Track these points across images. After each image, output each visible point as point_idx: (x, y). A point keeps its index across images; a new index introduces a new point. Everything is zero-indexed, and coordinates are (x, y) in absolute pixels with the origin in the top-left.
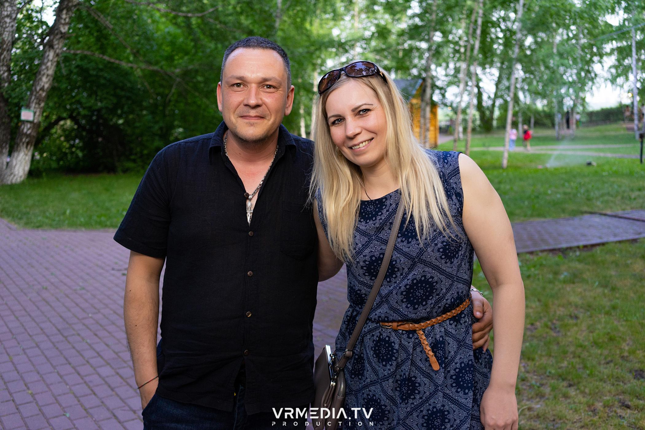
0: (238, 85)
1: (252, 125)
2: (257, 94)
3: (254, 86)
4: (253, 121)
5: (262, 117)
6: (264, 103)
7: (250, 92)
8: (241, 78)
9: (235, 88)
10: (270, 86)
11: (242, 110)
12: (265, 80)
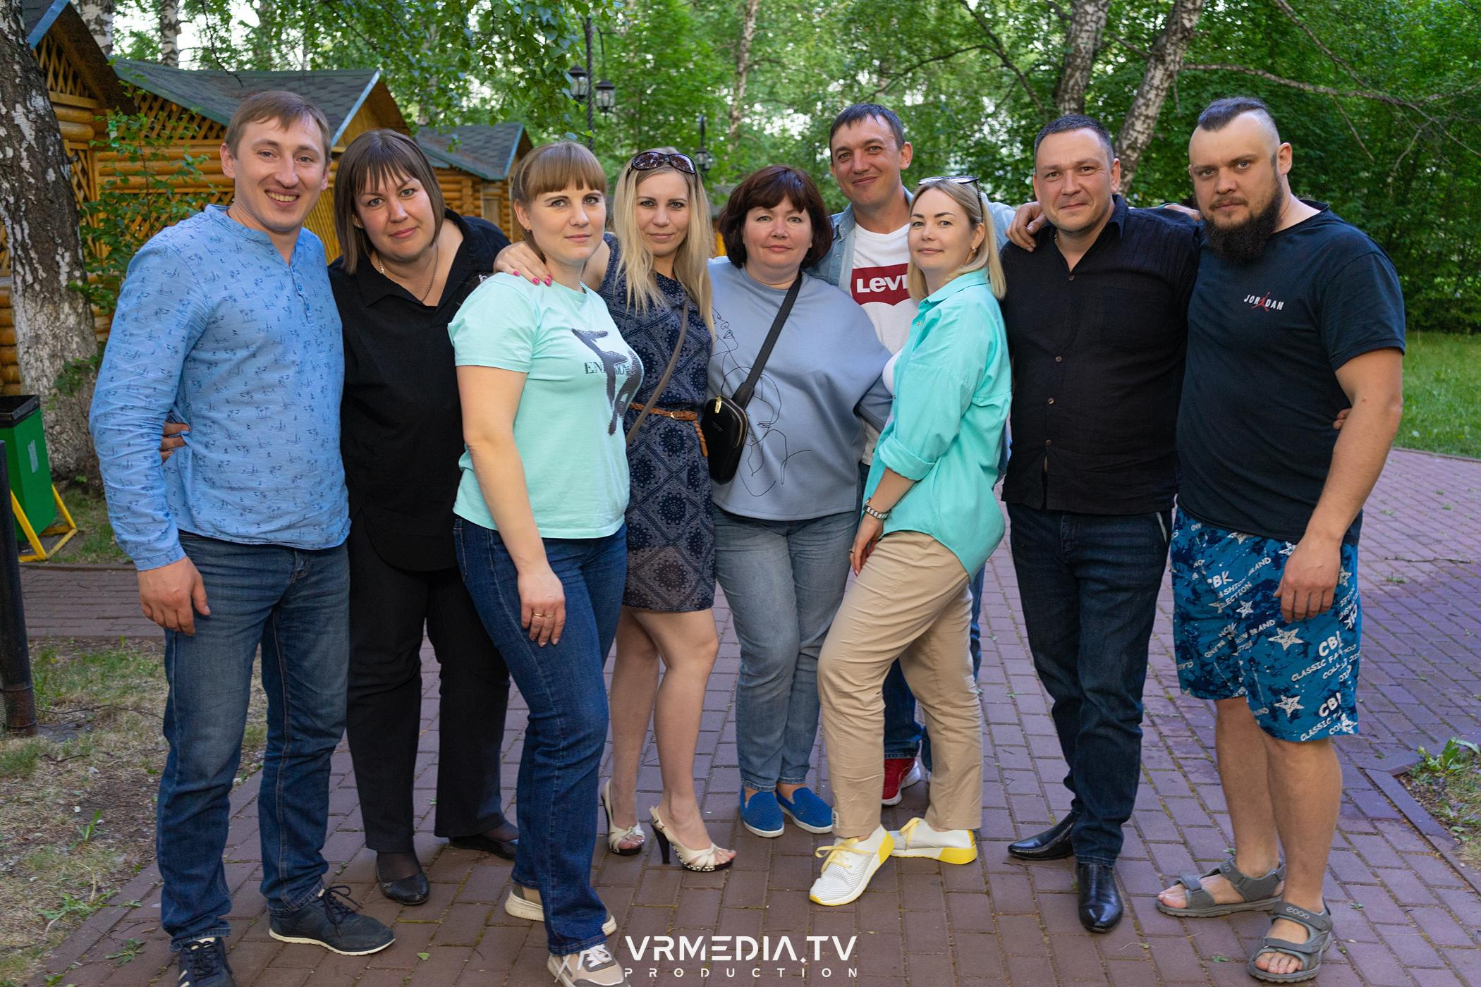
0: (1053, 174)
1: (1073, 214)
2: (1074, 181)
3: (1070, 172)
4: (1074, 210)
5: (1083, 204)
6: (1083, 187)
7: (1066, 181)
8: (1054, 167)
9: (1051, 178)
10: (1088, 168)
11: (1062, 199)
12: (1080, 163)
